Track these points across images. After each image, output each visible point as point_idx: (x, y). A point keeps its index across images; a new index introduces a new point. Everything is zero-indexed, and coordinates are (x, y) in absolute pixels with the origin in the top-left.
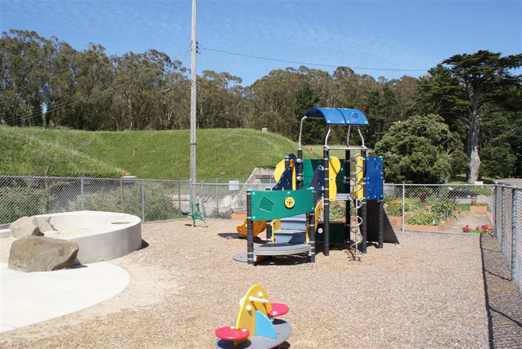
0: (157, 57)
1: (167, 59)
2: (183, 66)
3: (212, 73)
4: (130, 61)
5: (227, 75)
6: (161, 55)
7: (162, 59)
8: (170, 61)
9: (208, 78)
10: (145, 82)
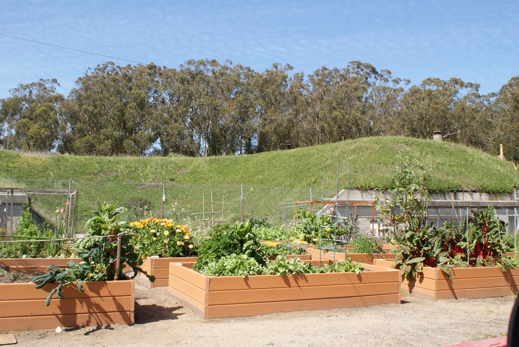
0: (362, 70)
1: (374, 71)
2: (394, 76)
3: (437, 82)
4: (323, 77)
5: (456, 81)
6: (367, 66)
7: (368, 71)
8: (377, 73)
9: (427, 87)
10: (339, 100)
